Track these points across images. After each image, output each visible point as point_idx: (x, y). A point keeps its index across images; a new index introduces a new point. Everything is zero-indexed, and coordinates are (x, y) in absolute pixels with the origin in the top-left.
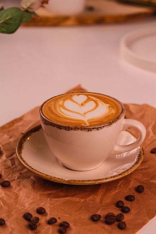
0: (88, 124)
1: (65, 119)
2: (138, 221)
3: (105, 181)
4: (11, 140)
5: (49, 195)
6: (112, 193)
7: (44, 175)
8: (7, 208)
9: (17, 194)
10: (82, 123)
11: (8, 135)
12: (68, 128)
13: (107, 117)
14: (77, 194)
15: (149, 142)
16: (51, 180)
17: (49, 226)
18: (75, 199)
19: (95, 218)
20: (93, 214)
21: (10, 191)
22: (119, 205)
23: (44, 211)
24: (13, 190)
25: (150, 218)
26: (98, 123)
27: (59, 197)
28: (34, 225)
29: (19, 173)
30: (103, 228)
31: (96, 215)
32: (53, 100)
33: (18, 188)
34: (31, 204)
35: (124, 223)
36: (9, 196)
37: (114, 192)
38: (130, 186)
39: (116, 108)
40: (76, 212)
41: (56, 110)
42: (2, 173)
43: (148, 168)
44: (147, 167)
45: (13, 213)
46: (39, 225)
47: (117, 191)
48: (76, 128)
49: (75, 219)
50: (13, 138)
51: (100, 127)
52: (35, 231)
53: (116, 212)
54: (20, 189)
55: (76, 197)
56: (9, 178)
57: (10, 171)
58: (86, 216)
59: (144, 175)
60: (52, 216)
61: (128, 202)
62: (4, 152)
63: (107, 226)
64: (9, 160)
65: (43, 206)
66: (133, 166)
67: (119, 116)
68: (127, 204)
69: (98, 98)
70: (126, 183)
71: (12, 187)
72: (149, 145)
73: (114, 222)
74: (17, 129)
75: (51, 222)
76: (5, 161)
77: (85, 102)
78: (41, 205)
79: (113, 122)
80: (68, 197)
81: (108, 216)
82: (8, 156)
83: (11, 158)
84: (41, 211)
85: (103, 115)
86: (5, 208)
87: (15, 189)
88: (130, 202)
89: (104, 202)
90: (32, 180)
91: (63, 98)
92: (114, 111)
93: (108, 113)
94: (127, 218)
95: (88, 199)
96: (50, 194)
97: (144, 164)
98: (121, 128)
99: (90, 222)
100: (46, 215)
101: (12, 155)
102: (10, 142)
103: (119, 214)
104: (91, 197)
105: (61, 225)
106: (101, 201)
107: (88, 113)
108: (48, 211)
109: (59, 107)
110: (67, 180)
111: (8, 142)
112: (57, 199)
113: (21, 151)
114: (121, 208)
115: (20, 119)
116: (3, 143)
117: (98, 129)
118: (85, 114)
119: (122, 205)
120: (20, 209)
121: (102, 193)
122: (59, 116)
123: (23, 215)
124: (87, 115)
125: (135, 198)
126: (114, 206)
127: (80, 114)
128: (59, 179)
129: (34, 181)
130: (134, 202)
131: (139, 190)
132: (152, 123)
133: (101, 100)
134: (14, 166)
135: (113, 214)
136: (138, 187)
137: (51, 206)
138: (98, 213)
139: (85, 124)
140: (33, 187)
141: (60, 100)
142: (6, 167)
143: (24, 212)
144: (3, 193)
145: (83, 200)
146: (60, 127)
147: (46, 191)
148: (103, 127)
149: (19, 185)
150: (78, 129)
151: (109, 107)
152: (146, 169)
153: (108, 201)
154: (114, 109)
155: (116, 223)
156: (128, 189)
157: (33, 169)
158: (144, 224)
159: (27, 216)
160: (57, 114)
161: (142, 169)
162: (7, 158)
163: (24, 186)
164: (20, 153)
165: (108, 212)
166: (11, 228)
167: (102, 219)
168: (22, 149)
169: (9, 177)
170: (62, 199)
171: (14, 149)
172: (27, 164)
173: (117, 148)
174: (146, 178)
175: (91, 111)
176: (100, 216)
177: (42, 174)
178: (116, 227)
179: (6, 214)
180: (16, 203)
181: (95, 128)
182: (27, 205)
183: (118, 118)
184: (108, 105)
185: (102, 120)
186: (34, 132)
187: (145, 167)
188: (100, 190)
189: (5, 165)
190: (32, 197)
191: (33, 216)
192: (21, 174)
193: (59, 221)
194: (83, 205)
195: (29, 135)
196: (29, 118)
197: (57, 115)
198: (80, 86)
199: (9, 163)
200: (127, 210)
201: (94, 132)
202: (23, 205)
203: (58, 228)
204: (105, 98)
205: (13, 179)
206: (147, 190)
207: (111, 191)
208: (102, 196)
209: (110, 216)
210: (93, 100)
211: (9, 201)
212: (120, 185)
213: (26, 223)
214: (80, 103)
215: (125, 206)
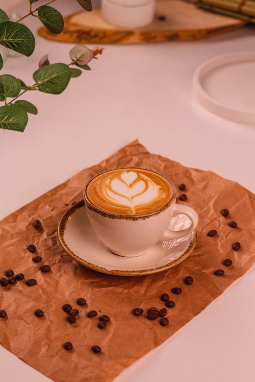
0: (134, 212)
1: (110, 204)
2: (182, 318)
3: (150, 272)
4: (54, 213)
5: (91, 284)
6: (158, 285)
7: (86, 263)
8: (46, 298)
9: (57, 281)
10: (127, 211)
11: (50, 206)
12: (113, 217)
13: (156, 203)
14: (121, 284)
15: (208, 221)
16: (93, 269)
17: (88, 319)
18: (119, 290)
19: (137, 313)
20: (135, 308)
21: (50, 278)
22: (164, 298)
23: (84, 302)
24: (53, 277)
25: (195, 315)
26: (145, 210)
27: (101, 286)
28: (72, 318)
29: (60, 256)
30: (145, 323)
31: (138, 309)
32: (99, 178)
33: (59, 274)
34: (71, 293)
35: (166, 319)
36: (48, 283)
37: (161, 283)
38: (179, 277)
39: (167, 192)
40: (118, 304)
41: (101, 192)
42: (42, 256)
43: (202, 255)
44: (201, 253)
45: (52, 303)
46: (79, 317)
47: (164, 282)
48: (121, 217)
49: (116, 312)
50: (55, 210)
51: (147, 217)
52: (74, 325)
53: (160, 306)
54: (61, 276)
55: (120, 287)
56: (49, 262)
57: (50, 253)
58: (128, 310)
59: (195, 264)
60: (93, 309)
61: (174, 295)
62: (45, 229)
63: (148, 322)
64: (50, 240)
65: (84, 296)
66: (183, 255)
67: (169, 203)
68: (172, 297)
69: (149, 177)
70: (174, 273)
71: (52, 272)
72: (207, 225)
73: (156, 318)
74: (61, 198)
75: (91, 315)
76: (46, 240)
77: (135, 182)
78: (82, 296)
79: (161, 211)
80: (111, 287)
81: (150, 311)
82: (49, 234)
83: (52, 236)
84: (81, 302)
85: (152, 200)
86: (44, 297)
87: (55, 275)
88: (176, 295)
89: (148, 294)
90: (74, 264)
91: (110, 176)
92: (164, 196)
93: (158, 198)
94: (170, 313)
95: (131, 291)
96: (92, 282)
97: (197, 249)
98: (172, 214)
99: (132, 316)
100: (87, 307)
101: (53, 233)
102: (52, 216)
103: (162, 310)
104: (135, 288)
105: (101, 319)
106: (146, 293)
107: (137, 197)
108: (88, 302)
109: (105, 188)
110: (109, 270)
111: (50, 215)
112: (98, 289)
113: (63, 232)
114: (165, 302)
115: (65, 185)
116: (44, 218)
117: (144, 218)
118: (133, 198)
119: (167, 299)
120: (60, 299)
121: (147, 284)
122: (104, 201)
123: (62, 306)
124: (134, 199)
125: (182, 291)
126: (158, 300)
127: (127, 198)
128: (101, 268)
129: (76, 266)
130: (180, 296)
131: (188, 281)
132: (214, 196)
133: (152, 180)
134: (55, 247)
135: (156, 308)
136: (187, 278)
137: (92, 297)
138: (140, 308)
139: (131, 211)
140: (75, 273)
141: (107, 178)
142: (46, 248)
143: (63, 303)
144: (42, 279)
145: (126, 291)
146: (104, 214)
147: (88, 279)
148: (150, 216)
149: (59, 270)
150: (123, 218)
151: (160, 189)
152: (199, 256)
153: (153, 293)
154: (165, 192)
155: (159, 318)
156: (176, 280)
157: (74, 255)
158: (187, 321)
159: (67, 308)
160: (103, 197)
161: (194, 256)
162: (48, 236)
163: (65, 272)
164: (62, 235)
165: (152, 307)
166: (50, 320)
167: (144, 313)
168: (64, 229)
169: (50, 259)
170: (105, 289)
171: (56, 226)
172: (69, 249)
173: (167, 234)
174: (198, 267)
175: (140, 194)
176: (142, 311)
177: (84, 263)
178: (158, 324)
179: (45, 305)
180: (56, 291)
181: (141, 217)
182: (67, 293)
183: (167, 205)
184: (159, 187)
185: (149, 207)
186: (79, 208)
187: (199, 253)
188: (146, 280)
189: (45, 245)
190: (73, 285)
191: (73, 308)
192: (62, 256)
193: (99, 315)
194: (126, 297)
195: (74, 211)
196: (74, 184)
197: (102, 199)
198: (137, 141)
199: (50, 243)
200: (171, 304)
201: (140, 221)
202: (63, 295)
203: (98, 322)
204: (157, 177)
205: (53, 262)
206: (196, 282)
207: (157, 282)
208: (147, 288)
209: (153, 311)
210: (143, 179)
211: (48, 290)
212: (169, 275)
213: (65, 315)
214: (129, 184)
215: (170, 300)
